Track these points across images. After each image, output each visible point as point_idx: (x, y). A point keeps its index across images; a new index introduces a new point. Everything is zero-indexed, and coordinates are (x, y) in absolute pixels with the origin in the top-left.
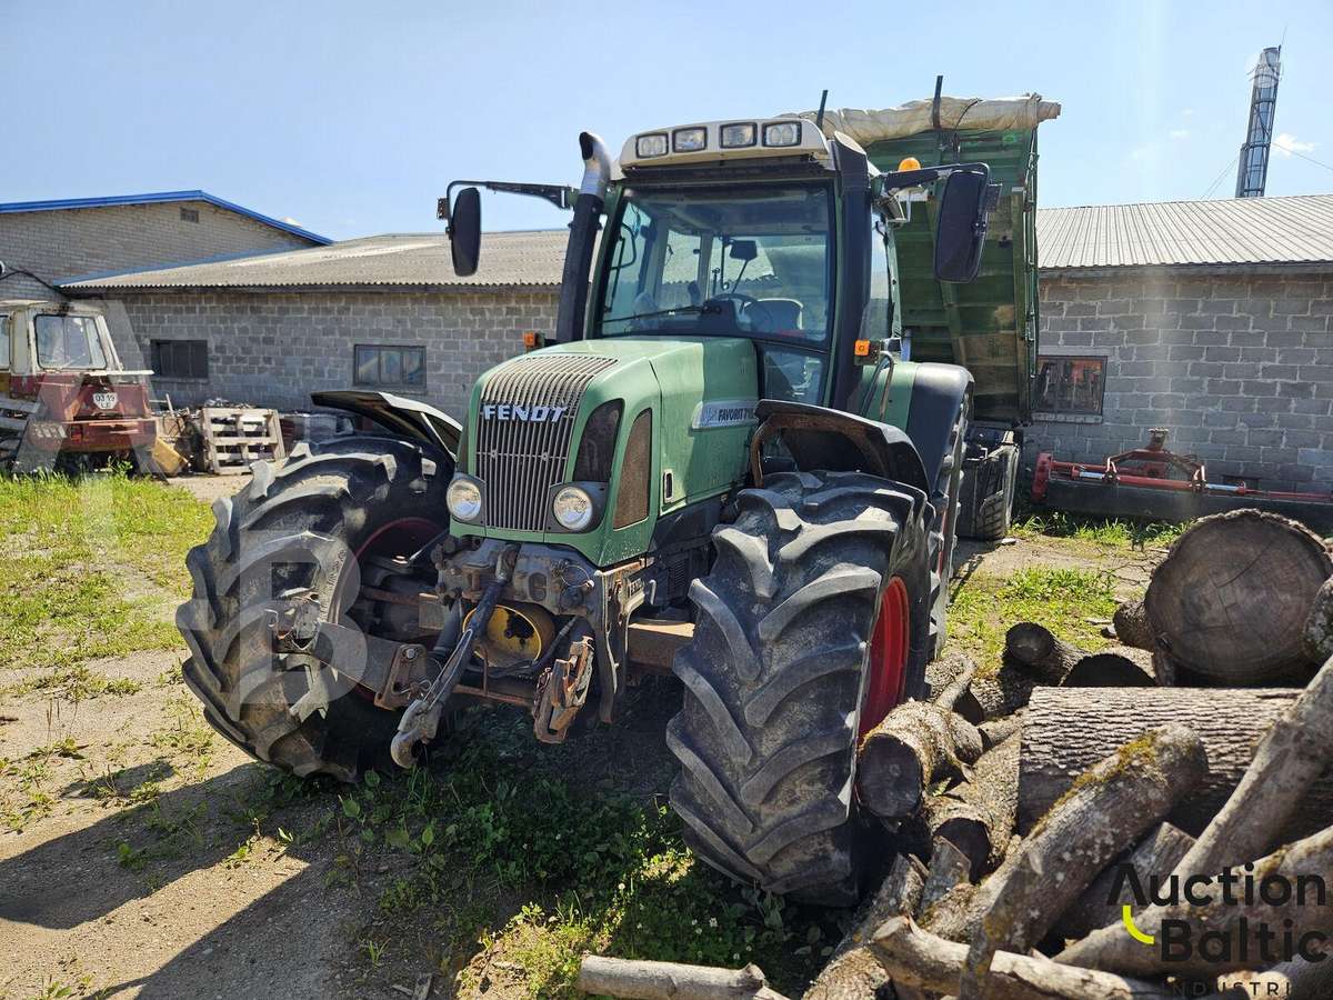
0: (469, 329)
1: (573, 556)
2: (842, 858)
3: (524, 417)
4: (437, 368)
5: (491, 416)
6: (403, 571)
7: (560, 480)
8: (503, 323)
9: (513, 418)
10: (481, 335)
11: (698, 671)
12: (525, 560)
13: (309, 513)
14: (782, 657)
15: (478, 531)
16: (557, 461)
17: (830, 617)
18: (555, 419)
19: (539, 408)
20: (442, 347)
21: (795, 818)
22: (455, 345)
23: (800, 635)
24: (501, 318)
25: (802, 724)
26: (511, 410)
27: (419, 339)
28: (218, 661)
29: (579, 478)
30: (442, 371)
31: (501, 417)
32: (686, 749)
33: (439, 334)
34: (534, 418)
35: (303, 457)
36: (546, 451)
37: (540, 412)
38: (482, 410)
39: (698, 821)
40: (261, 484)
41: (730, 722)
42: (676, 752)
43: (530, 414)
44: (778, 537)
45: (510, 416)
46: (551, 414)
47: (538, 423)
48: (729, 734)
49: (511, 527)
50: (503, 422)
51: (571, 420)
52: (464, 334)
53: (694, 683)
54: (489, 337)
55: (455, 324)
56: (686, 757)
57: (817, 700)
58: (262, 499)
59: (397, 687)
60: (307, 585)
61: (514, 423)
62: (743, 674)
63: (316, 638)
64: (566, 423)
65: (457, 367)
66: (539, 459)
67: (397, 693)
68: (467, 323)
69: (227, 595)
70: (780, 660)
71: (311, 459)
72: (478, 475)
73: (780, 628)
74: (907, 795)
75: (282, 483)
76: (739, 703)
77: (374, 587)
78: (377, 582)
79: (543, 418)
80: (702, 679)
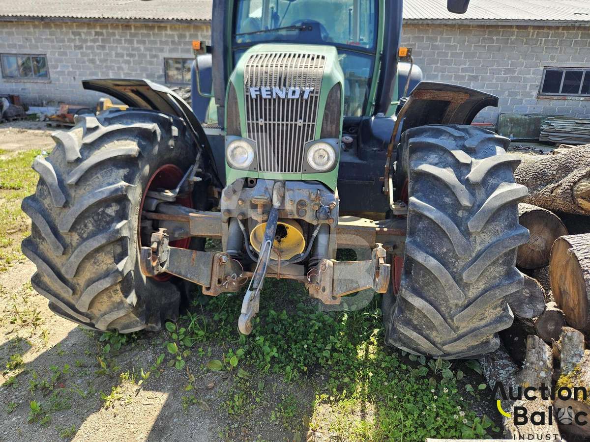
0: (73, 45)
1: (321, 187)
2: (497, 341)
3: (282, 96)
4: (56, 67)
5: (257, 95)
6: (171, 200)
7: (311, 138)
8: (94, 41)
9: (274, 97)
10: (81, 48)
11: (427, 253)
12: (291, 192)
13: (118, 168)
14: (482, 240)
15: (253, 175)
16: (309, 125)
17: (506, 214)
18: (305, 96)
19: (292, 88)
20: (57, 54)
21: (483, 327)
22: (65, 54)
23: (491, 227)
24: (92, 38)
25: (495, 278)
26: (271, 91)
27: (40, 50)
28: (69, 277)
29: (324, 136)
30: (59, 69)
31: (264, 96)
32: (418, 298)
33: (53, 47)
34: (290, 96)
35: (97, 128)
36: (301, 118)
37: (294, 92)
38: (247, 90)
39: (415, 333)
40: (73, 149)
41: (452, 281)
42: (410, 300)
43: (287, 94)
44: (461, 168)
45: (271, 95)
46: (302, 94)
47: (293, 100)
48: (450, 288)
49: (271, 170)
50: (265, 100)
51: (316, 97)
52: (70, 47)
53: (425, 261)
54: (86, 49)
55: (63, 41)
56: (417, 302)
57: (504, 263)
58: (78, 161)
59: (219, 281)
60: (126, 219)
61: (274, 100)
62: (460, 254)
63: (168, 259)
64: (313, 100)
65: (68, 66)
66: (296, 125)
67: (221, 285)
68: (70, 40)
69: (70, 231)
70: (481, 243)
71: (104, 129)
72: (250, 137)
73: (483, 224)
74: (538, 306)
75: (88, 148)
76: (455, 270)
77: (152, 212)
78: (153, 208)
79: (297, 96)
80: (431, 258)
